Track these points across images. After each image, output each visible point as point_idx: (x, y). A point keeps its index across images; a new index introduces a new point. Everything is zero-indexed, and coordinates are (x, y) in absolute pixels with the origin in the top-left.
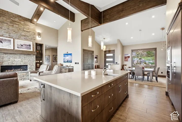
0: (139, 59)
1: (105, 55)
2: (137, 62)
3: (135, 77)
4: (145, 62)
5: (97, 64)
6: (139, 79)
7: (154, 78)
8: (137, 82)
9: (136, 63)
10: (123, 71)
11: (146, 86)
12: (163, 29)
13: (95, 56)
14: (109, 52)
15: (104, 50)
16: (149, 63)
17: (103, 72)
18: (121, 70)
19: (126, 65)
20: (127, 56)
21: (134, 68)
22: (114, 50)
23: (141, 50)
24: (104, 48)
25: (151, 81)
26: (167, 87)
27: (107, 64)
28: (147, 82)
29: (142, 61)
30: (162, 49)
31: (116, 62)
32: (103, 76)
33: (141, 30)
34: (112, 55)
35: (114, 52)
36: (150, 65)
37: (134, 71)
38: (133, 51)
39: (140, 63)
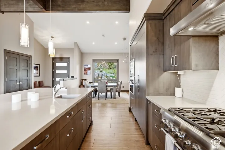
0: (101, 72)
1: (54, 64)
2: (98, 76)
3: (97, 95)
4: (106, 75)
5: (38, 79)
6: (102, 97)
7: (117, 93)
8: (100, 102)
9: (97, 77)
10: (82, 88)
11: (109, 105)
12: (125, 39)
13: (35, 65)
14: (61, 59)
15: (52, 56)
16: (110, 76)
17: (54, 93)
18: (80, 87)
19: (86, 80)
20: (87, 67)
21: (96, 84)
22: (69, 58)
23: (104, 60)
24: (52, 53)
25: (115, 98)
27: (57, 79)
28: (111, 99)
29: (103, 73)
31: (71, 75)
32: (54, 100)
33: (104, 36)
34: (65, 64)
35: (69, 61)
36: (111, 78)
37: (97, 87)
38: (94, 61)
39: (101, 77)
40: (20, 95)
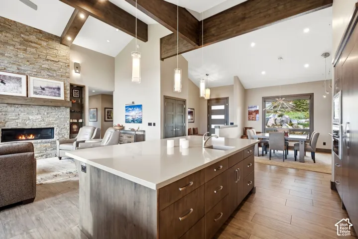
0: (279, 116)
1: (209, 108)
2: (274, 123)
3: (268, 153)
4: (290, 121)
5: (192, 126)
6: (278, 157)
7: (309, 154)
8: (273, 163)
9: (273, 125)
10: (245, 140)
11: (292, 171)
12: (326, 55)
13: (189, 110)
14: (218, 101)
15: (207, 97)
16: (298, 124)
17: (204, 141)
18: (242, 137)
19: (251, 128)
20: (253, 109)
21: (267, 135)
22: (227, 99)
23: (282, 97)
24: (205, 93)
25: (302, 160)
26: (333, 172)
27: (213, 126)
28: (294, 162)
29: (284, 119)
30: (325, 97)
31: (230, 121)
32: (204, 149)
33: (281, 58)
34: (222, 107)
35: (227, 102)
36: (301, 127)
37: (268, 139)
38: (265, 100)
39: (279, 124)
40: (173, 141)
